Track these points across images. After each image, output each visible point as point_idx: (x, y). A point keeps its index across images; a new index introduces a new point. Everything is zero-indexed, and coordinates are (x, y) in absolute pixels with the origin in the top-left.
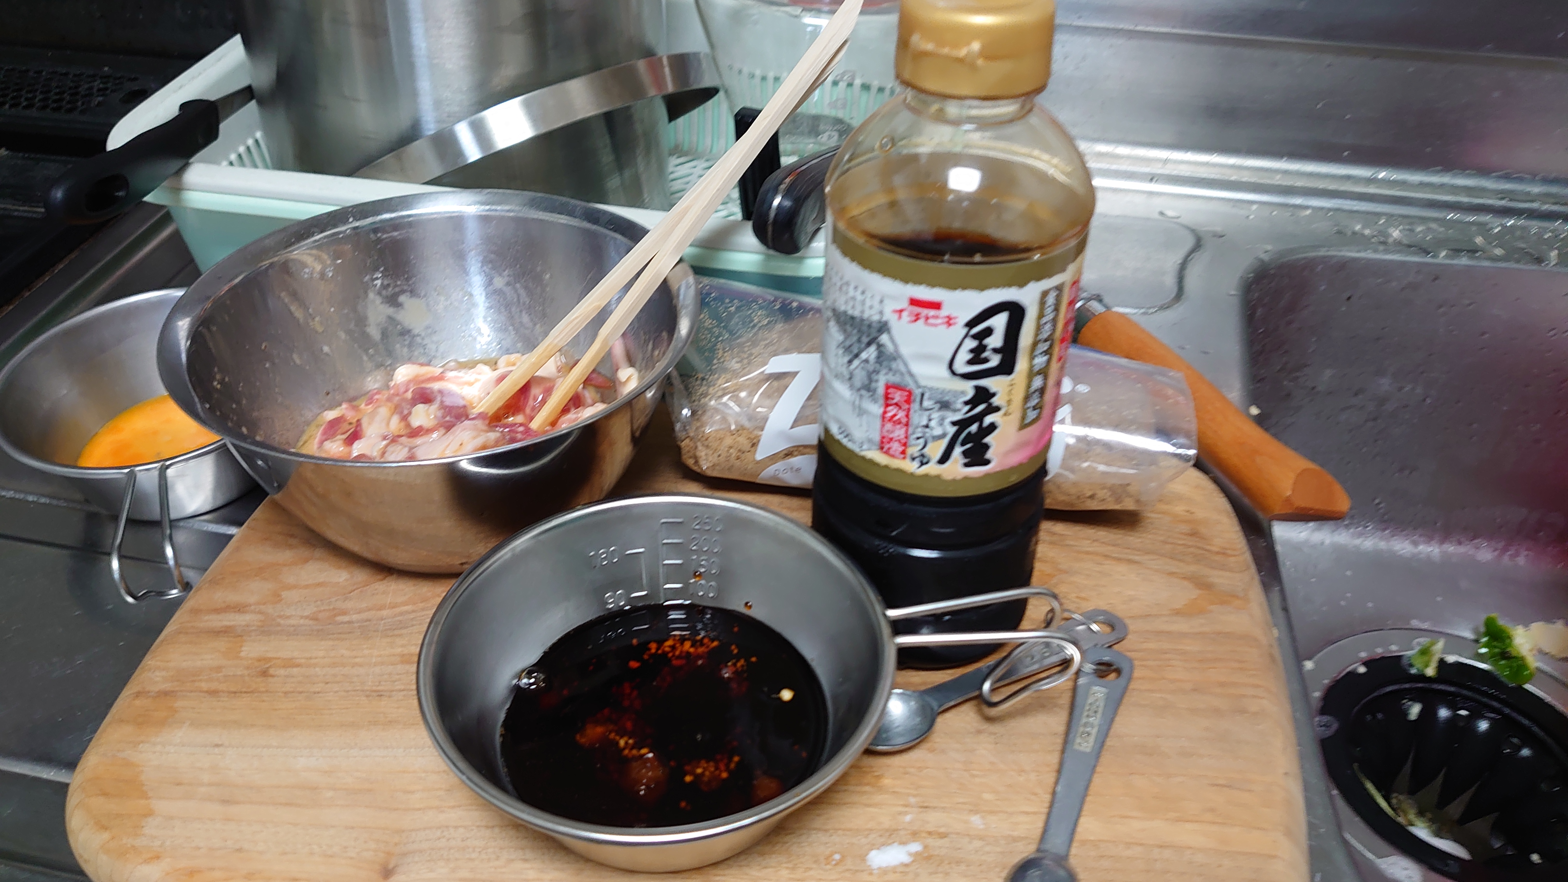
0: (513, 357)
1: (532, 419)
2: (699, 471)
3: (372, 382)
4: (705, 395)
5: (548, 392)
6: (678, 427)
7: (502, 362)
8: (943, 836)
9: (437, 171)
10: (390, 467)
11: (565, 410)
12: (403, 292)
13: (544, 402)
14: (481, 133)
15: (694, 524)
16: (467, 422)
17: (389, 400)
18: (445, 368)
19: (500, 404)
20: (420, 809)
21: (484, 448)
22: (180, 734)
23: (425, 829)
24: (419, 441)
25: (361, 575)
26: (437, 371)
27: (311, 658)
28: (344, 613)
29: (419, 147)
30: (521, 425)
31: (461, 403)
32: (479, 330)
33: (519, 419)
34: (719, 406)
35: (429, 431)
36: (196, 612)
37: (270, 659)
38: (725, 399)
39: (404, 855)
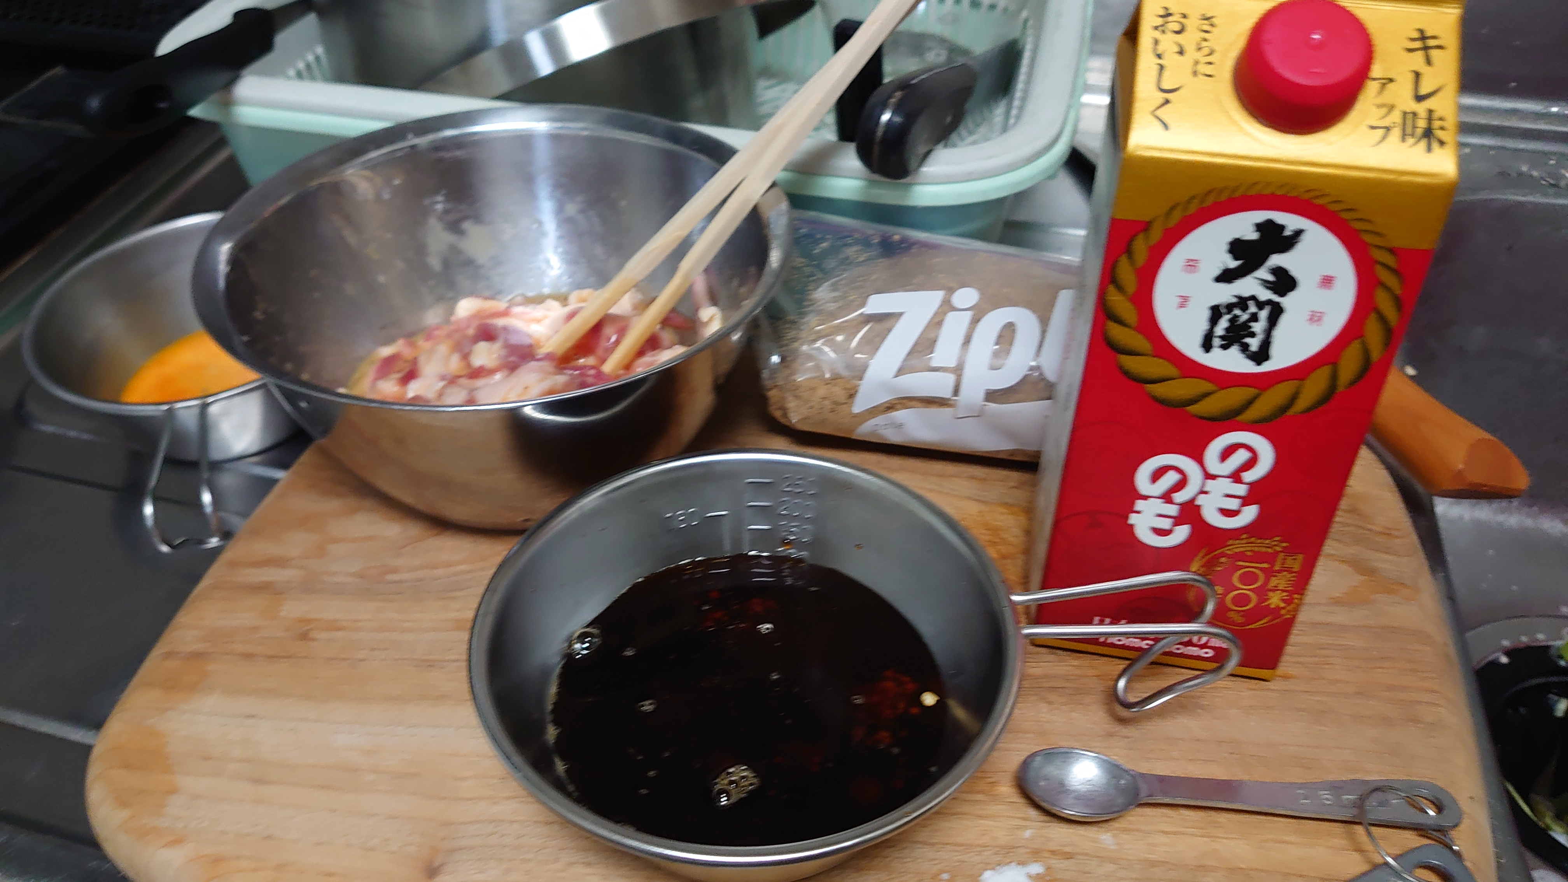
0: (586, 292)
1: (603, 361)
2: (788, 424)
3: (432, 317)
4: (795, 339)
5: (622, 332)
6: (765, 374)
7: (574, 297)
8: (1068, 856)
9: (505, 84)
10: (444, 411)
11: (641, 353)
12: (466, 218)
13: (617, 342)
14: (553, 43)
15: (784, 485)
16: (533, 364)
17: (449, 336)
18: (512, 303)
19: (569, 344)
20: (470, 799)
21: (551, 392)
22: (211, 702)
23: (476, 822)
24: (480, 382)
25: (414, 529)
26: (501, 305)
27: (355, 621)
28: (394, 571)
29: (487, 60)
30: (593, 367)
31: (527, 341)
32: (548, 262)
33: (590, 361)
34: (813, 352)
35: (491, 372)
36: (234, 565)
37: (309, 621)
38: (818, 344)
39: (453, 851)
